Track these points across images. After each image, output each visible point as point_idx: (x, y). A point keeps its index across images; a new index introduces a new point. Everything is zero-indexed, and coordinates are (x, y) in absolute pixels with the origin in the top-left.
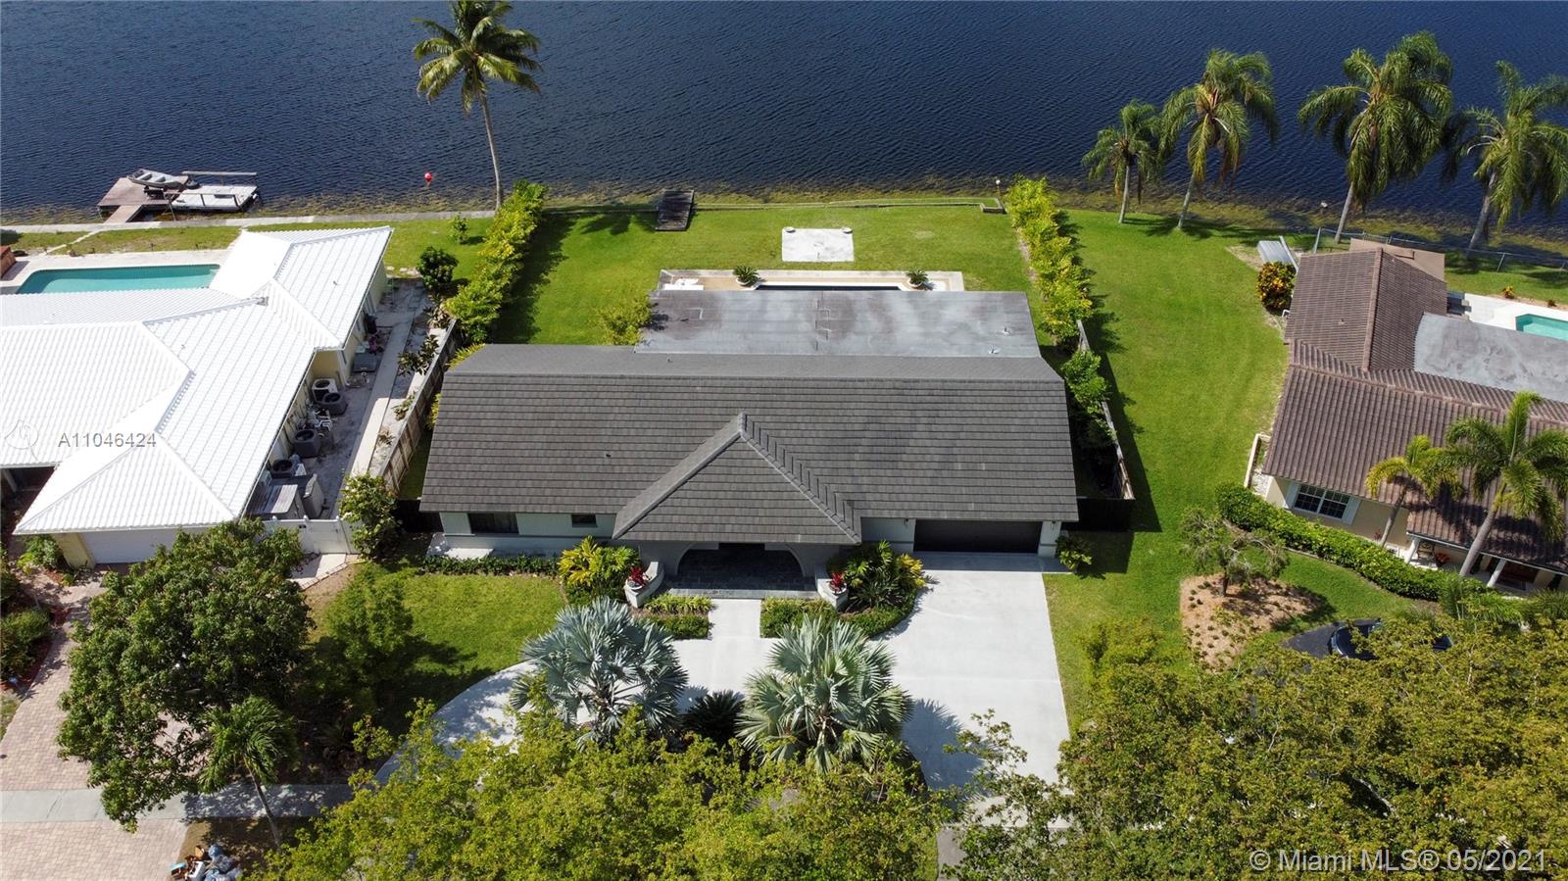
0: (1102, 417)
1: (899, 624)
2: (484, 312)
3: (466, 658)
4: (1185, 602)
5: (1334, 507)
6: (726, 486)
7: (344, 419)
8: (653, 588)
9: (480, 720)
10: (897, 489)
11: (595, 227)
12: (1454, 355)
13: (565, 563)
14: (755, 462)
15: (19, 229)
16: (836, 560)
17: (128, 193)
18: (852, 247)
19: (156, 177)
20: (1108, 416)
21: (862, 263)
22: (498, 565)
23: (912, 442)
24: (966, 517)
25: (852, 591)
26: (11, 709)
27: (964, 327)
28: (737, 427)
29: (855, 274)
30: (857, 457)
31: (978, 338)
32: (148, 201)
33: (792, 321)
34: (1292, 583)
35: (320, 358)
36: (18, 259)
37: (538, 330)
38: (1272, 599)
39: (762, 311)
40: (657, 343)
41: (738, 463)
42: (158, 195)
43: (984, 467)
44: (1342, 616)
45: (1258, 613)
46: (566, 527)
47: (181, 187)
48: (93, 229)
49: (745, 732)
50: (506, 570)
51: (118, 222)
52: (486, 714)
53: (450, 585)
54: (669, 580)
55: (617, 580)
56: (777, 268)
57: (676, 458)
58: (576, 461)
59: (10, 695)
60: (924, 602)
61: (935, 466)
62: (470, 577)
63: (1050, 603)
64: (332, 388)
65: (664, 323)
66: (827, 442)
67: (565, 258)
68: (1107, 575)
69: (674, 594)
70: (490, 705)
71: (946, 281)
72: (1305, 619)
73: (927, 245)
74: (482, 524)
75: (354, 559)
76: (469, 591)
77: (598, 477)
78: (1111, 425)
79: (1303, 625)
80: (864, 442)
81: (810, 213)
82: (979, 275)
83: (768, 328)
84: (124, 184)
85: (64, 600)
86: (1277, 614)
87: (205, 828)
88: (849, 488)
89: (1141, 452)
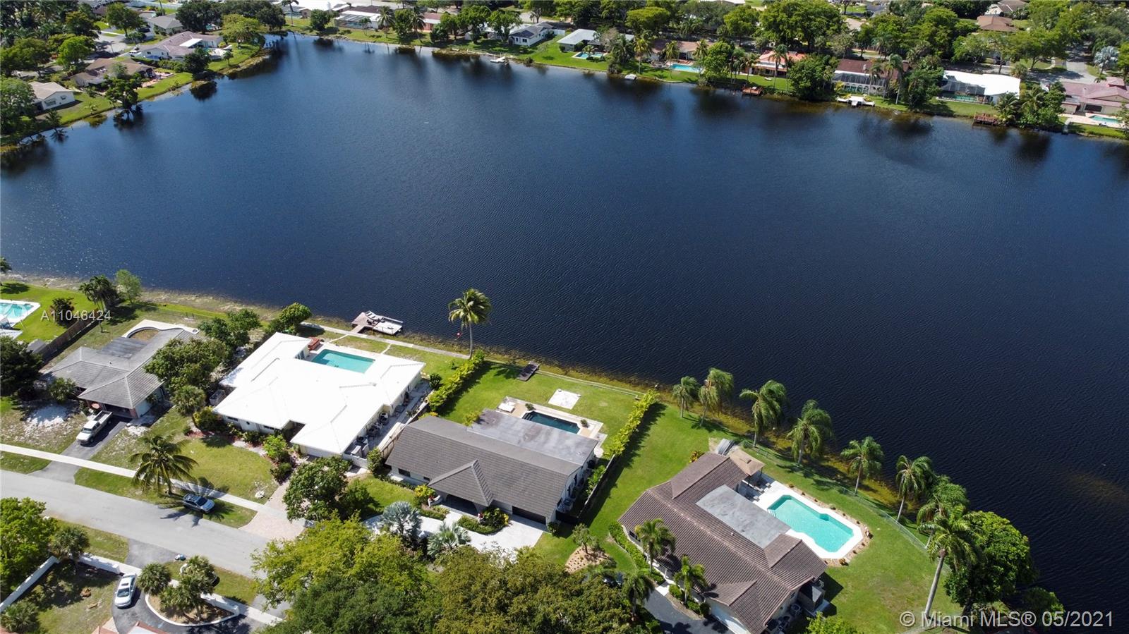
0: (592, 489)
1: (493, 533)
2: (438, 402)
3: (380, 507)
4: (576, 552)
6: (462, 480)
7: (385, 427)
8: (436, 503)
10: (510, 495)
12: (716, 502)
13: (417, 489)
14: (472, 476)
15: (326, 328)
16: (484, 510)
17: (363, 319)
18: (575, 403)
20: (594, 490)
21: (573, 411)
23: (518, 482)
28: (471, 463)
29: (567, 415)
30: (501, 482)
32: (367, 325)
34: (612, 557)
35: (384, 407)
36: (321, 343)
37: (455, 410)
39: (513, 425)
40: (476, 429)
41: (467, 474)
45: (592, 561)
46: (422, 479)
50: (404, 486)
51: (354, 333)
56: (544, 405)
57: (454, 468)
60: (505, 529)
61: (520, 490)
62: (394, 485)
63: (540, 539)
64: (386, 416)
65: (482, 422)
67: (480, 383)
71: (595, 426)
74: (402, 472)
77: (432, 468)
78: (592, 493)
80: (505, 478)
81: (573, 384)
82: (609, 427)
83: (510, 432)
84: (363, 315)
88: (492, 490)
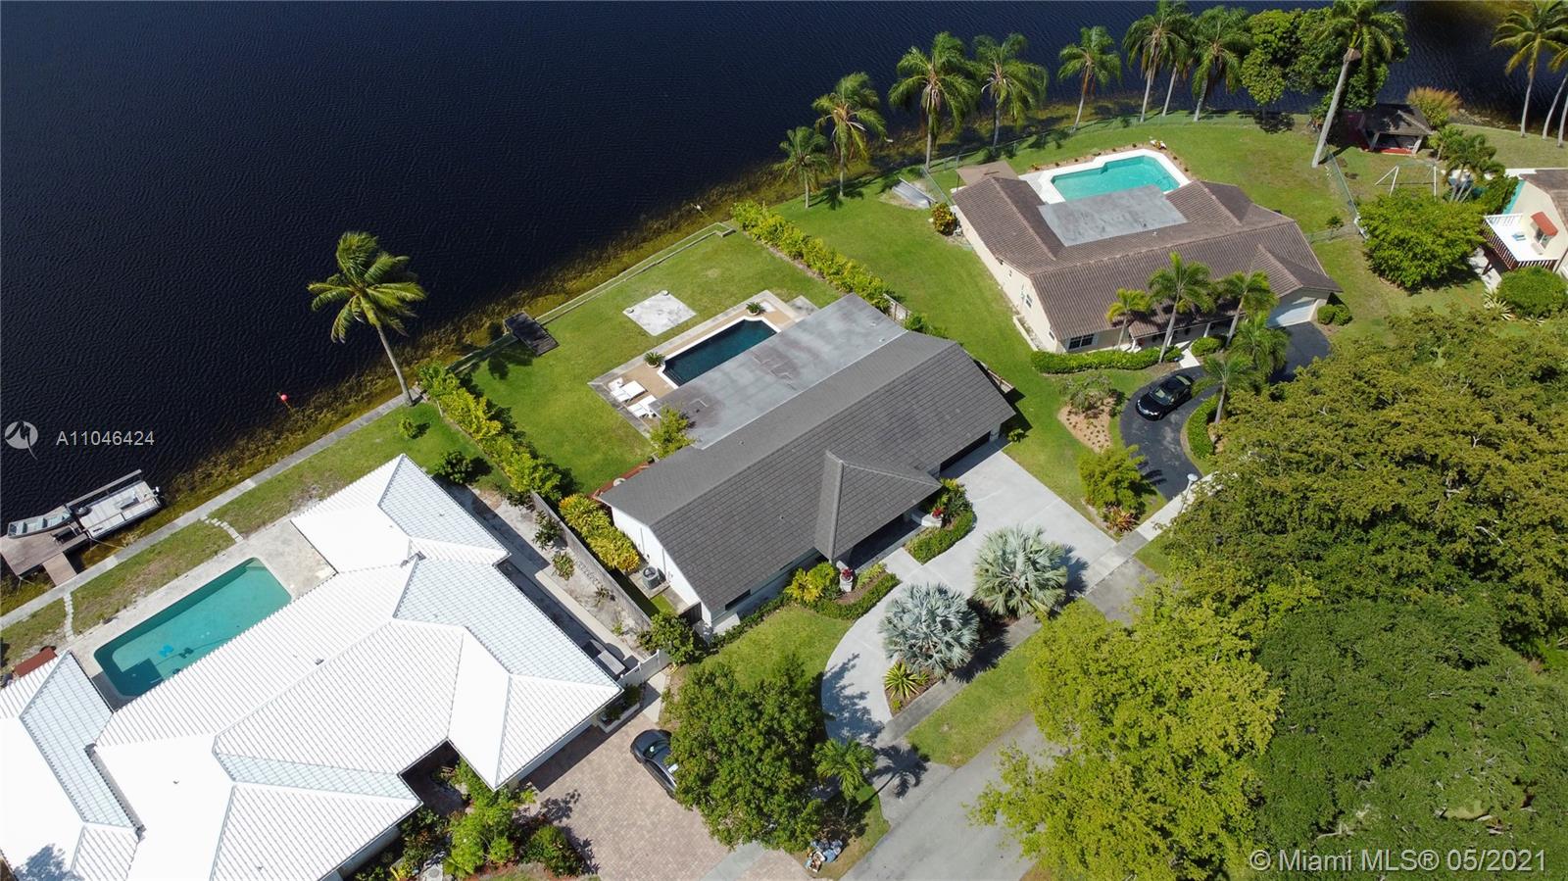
4: (1070, 428)
5: (1087, 341)
9: (847, 697)
12: (1071, 227)
14: (862, 475)
17: (27, 550)
18: (681, 303)
19: (35, 523)
21: (705, 314)
22: (750, 620)
25: (944, 514)
27: (853, 331)
30: (900, 441)
32: (63, 546)
33: (759, 378)
38: (1099, 403)
41: (854, 480)
42: (66, 534)
44: (1128, 395)
45: (1100, 413)
47: (74, 518)
48: (61, 594)
50: (760, 618)
51: (67, 579)
52: (847, 692)
53: (741, 646)
54: (855, 565)
55: (835, 582)
56: (658, 344)
57: (814, 498)
58: (768, 531)
60: (970, 497)
63: (1020, 463)
66: (880, 442)
68: (1028, 434)
69: (863, 571)
70: (844, 688)
71: (766, 300)
72: (1117, 405)
73: (725, 280)
75: (671, 670)
76: (755, 642)
77: (788, 533)
79: (1118, 408)
80: (896, 430)
85: (530, 814)
86: (1107, 409)
88: (910, 461)
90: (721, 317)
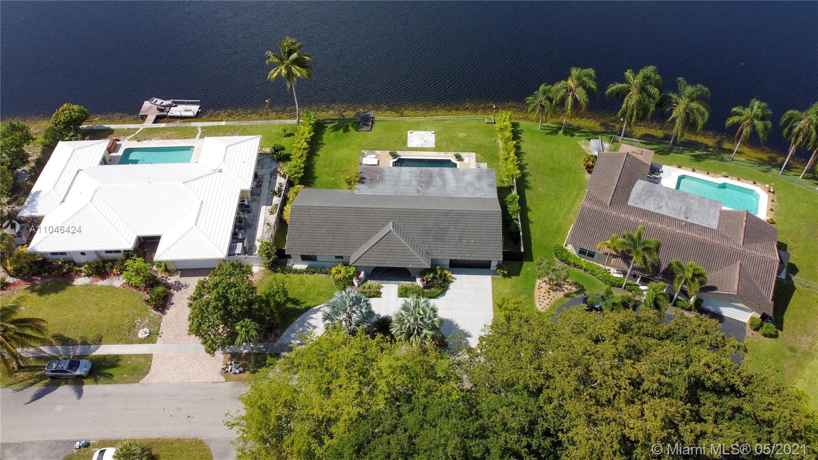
0: (517, 220)
1: (443, 293)
2: (298, 173)
3: (303, 303)
4: (537, 287)
5: (591, 255)
6: (387, 248)
7: (251, 215)
8: (363, 280)
9: (309, 323)
10: (443, 249)
11: (336, 129)
12: (644, 198)
13: (334, 271)
14: (396, 240)
15: (113, 127)
16: (423, 273)
17: (150, 107)
18: (434, 141)
19: (159, 101)
20: (519, 219)
21: (438, 148)
22: (311, 271)
23: (449, 232)
24: (466, 259)
25: (428, 282)
26: (161, 318)
27: (471, 184)
28: (390, 227)
29: (435, 153)
30: (430, 237)
31: (476, 189)
32: (159, 113)
33: (410, 181)
34: (573, 281)
35: (243, 192)
36: (117, 143)
37: (317, 177)
38: (565, 286)
39: (400, 176)
40: (362, 190)
41: (391, 239)
42: (161, 110)
43: (472, 241)
44: (587, 293)
45: (560, 291)
46: (334, 259)
47: (170, 106)
48: (141, 127)
49: (392, 329)
50: (314, 273)
51: (149, 124)
52: (311, 321)
53: (295, 278)
54: (368, 277)
55: (351, 278)
56: (405, 150)
57: (369, 237)
58: (336, 237)
59: (159, 313)
60: (451, 286)
61: (456, 241)
62: (301, 275)
63: (493, 287)
64: (246, 203)
65: (364, 181)
66: (420, 232)
67: (325, 144)
68: (513, 277)
69: (369, 282)
70: (312, 318)
71: (469, 157)
72: (575, 293)
73: (464, 140)
74: (304, 258)
75: (263, 268)
76: (302, 280)
77: (344, 243)
78: (520, 223)
79: (574, 295)
80: (433, 232)
81: (418, 123)
82: (482, 155)
83: (401, 183)
84: (147, 104)
85: (169, 282)
86: (566, 291)
87: (229, 356)
88: (427, 248)
89: (531, 231)
90: (442, 154)
